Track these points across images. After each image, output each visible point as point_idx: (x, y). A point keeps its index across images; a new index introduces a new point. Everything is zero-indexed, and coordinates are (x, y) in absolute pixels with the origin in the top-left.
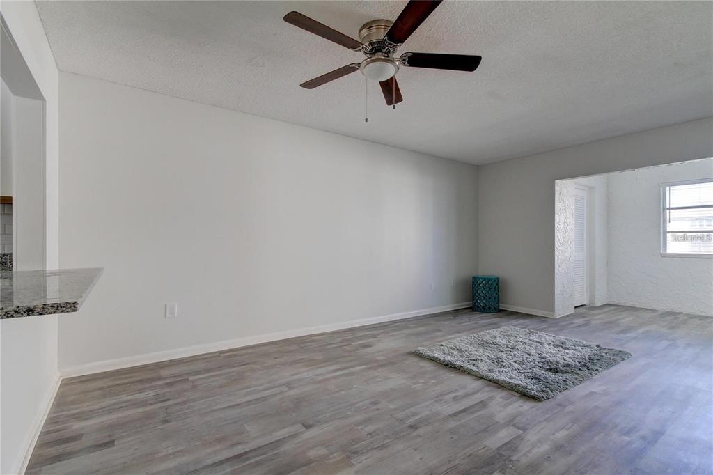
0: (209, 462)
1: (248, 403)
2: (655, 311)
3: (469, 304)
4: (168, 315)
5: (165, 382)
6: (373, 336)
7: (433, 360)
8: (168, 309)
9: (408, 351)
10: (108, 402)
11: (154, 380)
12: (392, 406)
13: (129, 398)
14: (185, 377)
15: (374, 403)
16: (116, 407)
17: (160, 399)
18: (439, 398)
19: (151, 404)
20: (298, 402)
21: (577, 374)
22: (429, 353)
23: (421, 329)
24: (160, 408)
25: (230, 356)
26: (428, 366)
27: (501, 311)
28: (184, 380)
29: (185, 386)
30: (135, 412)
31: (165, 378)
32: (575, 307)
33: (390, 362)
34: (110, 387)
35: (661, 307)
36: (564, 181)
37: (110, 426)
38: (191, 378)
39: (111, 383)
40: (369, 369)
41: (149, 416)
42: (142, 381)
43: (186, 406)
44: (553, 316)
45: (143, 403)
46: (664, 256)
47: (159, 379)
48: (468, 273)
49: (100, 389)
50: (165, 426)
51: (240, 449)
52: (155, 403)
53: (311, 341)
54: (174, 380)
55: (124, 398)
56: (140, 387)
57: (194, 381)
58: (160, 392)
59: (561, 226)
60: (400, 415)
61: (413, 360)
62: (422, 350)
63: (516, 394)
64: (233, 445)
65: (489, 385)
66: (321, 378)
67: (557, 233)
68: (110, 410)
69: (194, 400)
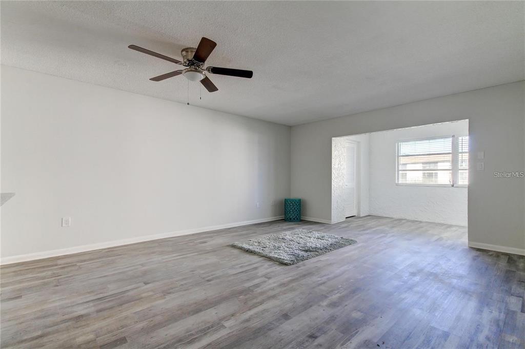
0: (81, 302)
1: (114, 275)
2: (392, 218)
3: (283, 217)
4: (64, 225)
5: (60, 266)
6: (211, 237)
7: (241, 249)
8: (64, 221)
9: (228, 244)
10: (19, 278)
11: (52, 266)
12: (202, 272)
13: (35, 275)
14: (75, 264)
15: (192, 271)
16: (25, 280)
17: (54, 275)
18: (232, 267)
19: (48, 278)
20: (145, 273)
21: (318, 252)
22: (240, 245)
23: (244, 232)
24: (55, 279)
25: (109, 251)
26: (236, 251)
27: (301, 221)
28: (74, 265)
29: (73, 268)
30: (37, 282)
31: (60, 265)
32: (346, 218)
33: (214, 251)
34: (21, 270)
35: (396, 216)
36: (338, 138)
37: (20, 290)
38: (78, 264)
39: (21, 269)
40: (197, 255)
41: (45, 284)
42: (44, 267)
43: (72, 278)
44: (330, 222)
45: (44, 278)
46: (397, 185)
47: (56, 265)
48: (283, 196)
49: (14, 272)
50: (56, 288)
51: (101, 296)
52: (52, 278)
53: (169, 241)
54: (65, 265)
55: (30, 276)
56: (42, 270)
57: (79, 266)
58: (55, 272)
59: (337, 166)
60: (204, 276)
61: (229, 249)
62: (236, 243)
63: (277, 263)
64: (97, 294)
65: (265, 260)
66: (164, 260)
67: (333, 171)
68: (20, 282)
69: (77, 275)
